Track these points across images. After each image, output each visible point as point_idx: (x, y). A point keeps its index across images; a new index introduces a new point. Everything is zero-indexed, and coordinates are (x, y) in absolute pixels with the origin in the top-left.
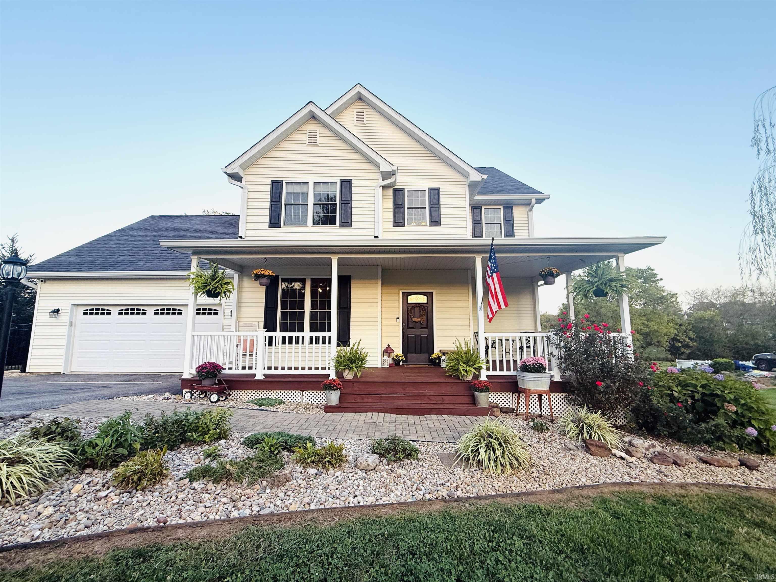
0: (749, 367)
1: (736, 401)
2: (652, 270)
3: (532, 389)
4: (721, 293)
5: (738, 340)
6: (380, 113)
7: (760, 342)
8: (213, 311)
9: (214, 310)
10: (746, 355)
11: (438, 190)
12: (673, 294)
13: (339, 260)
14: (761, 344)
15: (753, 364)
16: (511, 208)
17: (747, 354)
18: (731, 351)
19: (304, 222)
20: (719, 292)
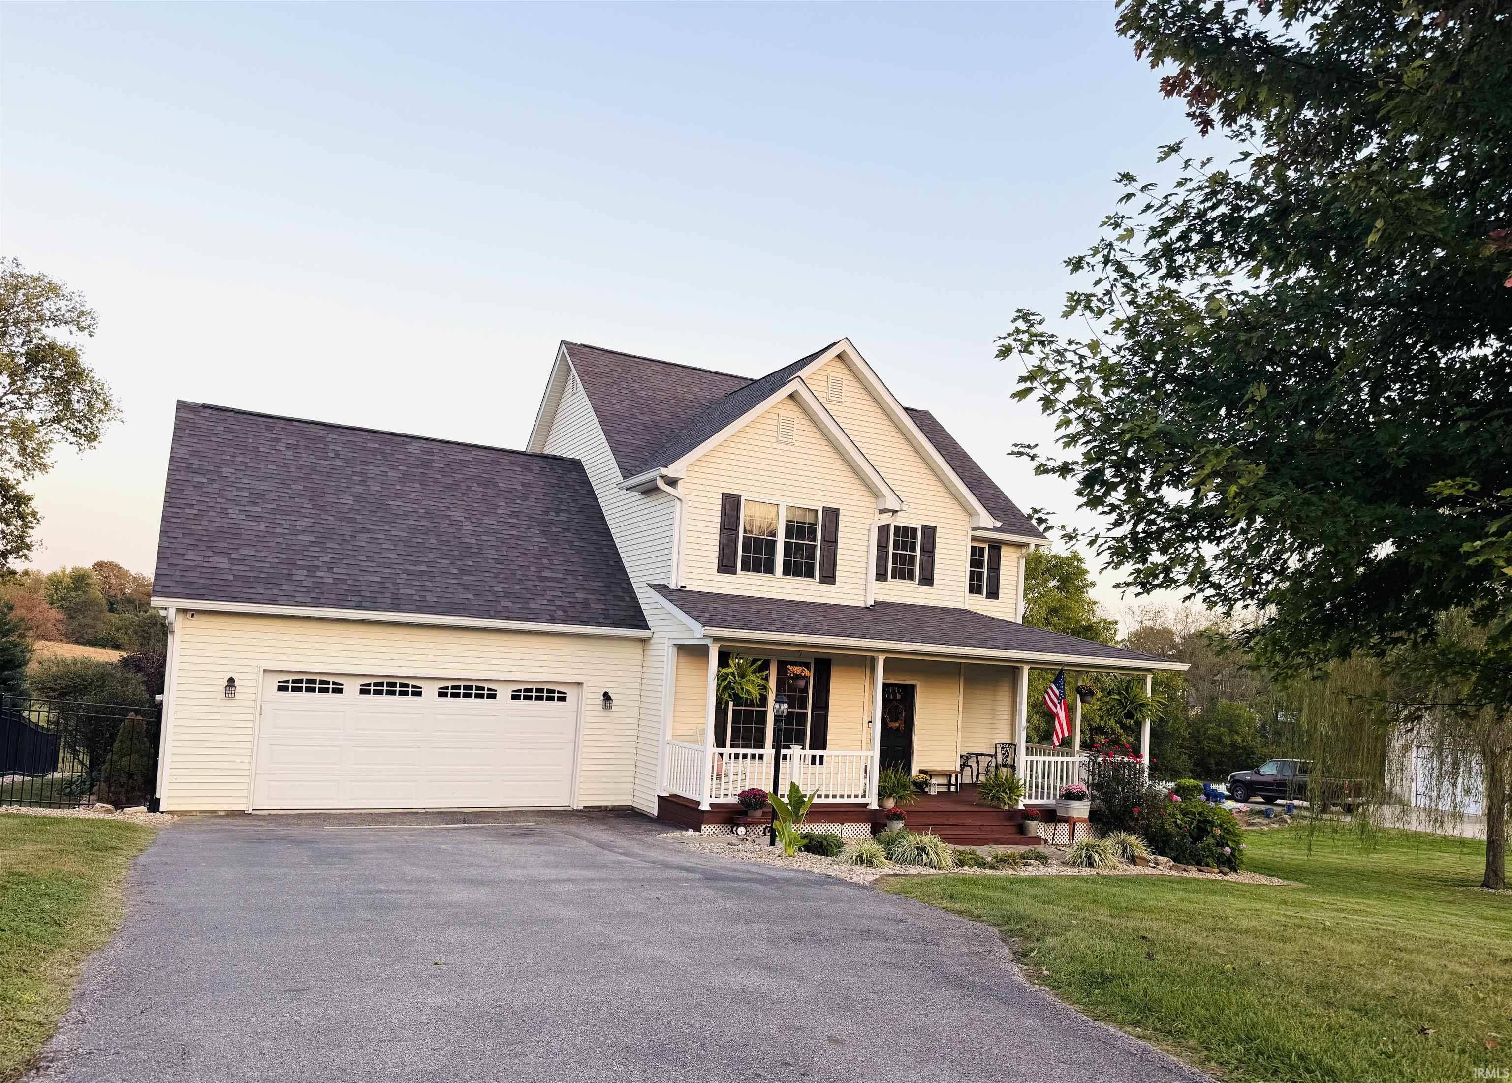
0: (1222, 795)
1: (1221, 826)
2: (1079, 560)
3: (1076, 817)
4: (1190, 620)
5: (1205, 733)
6: (865, 388)
7: (1240, 740)
8: (556, 695)
9: (559, 692)
10: (1213, 767)
11: (934, 529)
12: (1110, 623)
13: (886, 661)
14: (1241, 745)
15: (1228, 790)
16: (999, 548)
17: (1217, 765)
18: (1190, 757)
19: (770, 570)
20: (1187, 616)
